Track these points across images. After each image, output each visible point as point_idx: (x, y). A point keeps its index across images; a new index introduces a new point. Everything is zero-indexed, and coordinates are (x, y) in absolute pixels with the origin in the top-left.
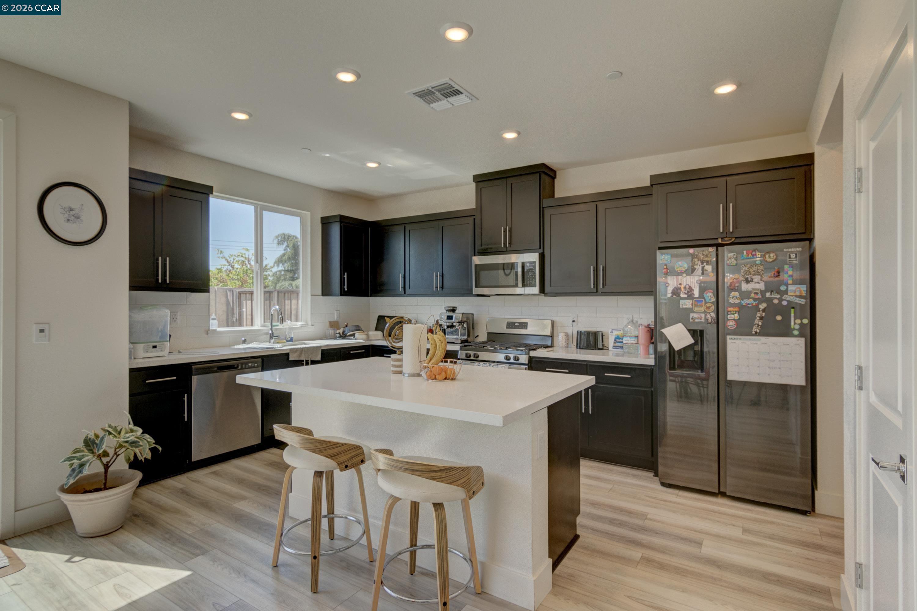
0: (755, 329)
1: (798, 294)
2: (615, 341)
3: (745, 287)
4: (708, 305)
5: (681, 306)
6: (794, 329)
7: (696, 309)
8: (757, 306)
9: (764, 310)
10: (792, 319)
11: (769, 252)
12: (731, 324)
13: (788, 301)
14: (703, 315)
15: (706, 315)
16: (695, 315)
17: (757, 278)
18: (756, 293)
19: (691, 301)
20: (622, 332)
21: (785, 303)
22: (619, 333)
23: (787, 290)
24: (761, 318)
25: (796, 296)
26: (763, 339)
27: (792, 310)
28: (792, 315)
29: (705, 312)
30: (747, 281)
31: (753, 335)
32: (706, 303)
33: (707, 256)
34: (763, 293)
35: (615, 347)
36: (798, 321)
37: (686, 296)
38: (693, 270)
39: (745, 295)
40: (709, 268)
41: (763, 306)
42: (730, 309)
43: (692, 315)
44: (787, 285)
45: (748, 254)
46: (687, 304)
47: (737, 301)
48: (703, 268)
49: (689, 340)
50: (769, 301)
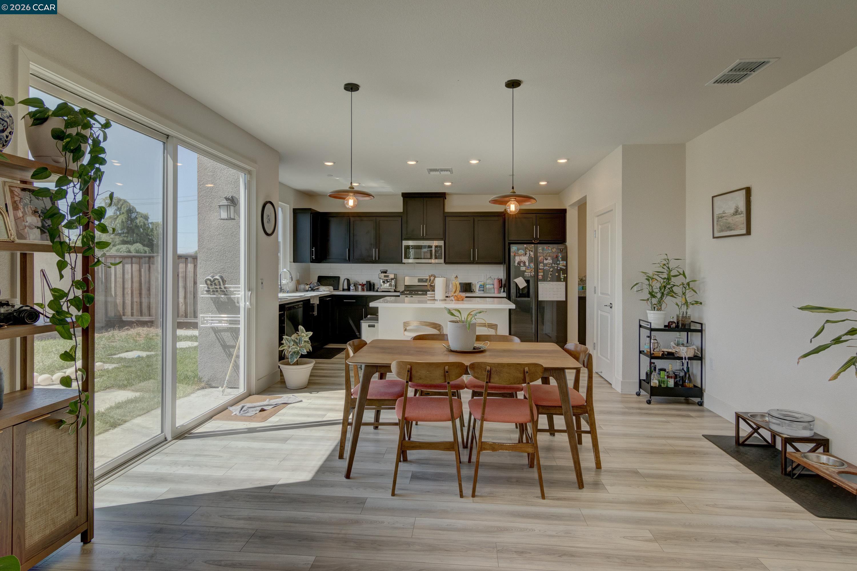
0: (549, 279)
1: (563, 265)
2: (480, 287)
3: (545, 262)
4: (532, 269)
5: (521, 270)
6: (562, 279)
7: (527, 271)
8: (550, 269)
9: (552, 271)
10: (561, 274)
11: (553, 248)
12: (540, 277)
13: (560, 268)
14: (530, 273)
15: (531, 274)
16: (527, 274)
17: (549, 258)
18: (549, 264)
19: (525, 267)
20: (483, 283)
21: (559, 268)
22: (482, 283)
23: (559, 263)
24: (551, 274)
25: (563, 266)
26: (551, 283)
27: (561, 271)
28: (561, 273)
29: (530, 272)
30: (546, 259)
31: (548, 281)
32: (531, 268)
33: (531, 248)
34: (551, 264)
35: (479, 290)
36: (563, 276)
37: (523, 265)
38: (526, 254)
39: (545, 265)
40: (532, 253)
41: (551, 270)
42: (540, 271)
43: (525, 273)
44: (560, 261)
45: (546, 248)
46: (523, 268)
47: (542, 268)
48: (530, 253)
49: (525, 284)
50: (553, 267)
